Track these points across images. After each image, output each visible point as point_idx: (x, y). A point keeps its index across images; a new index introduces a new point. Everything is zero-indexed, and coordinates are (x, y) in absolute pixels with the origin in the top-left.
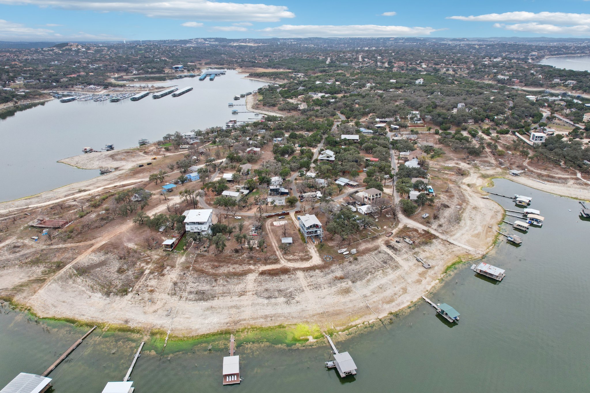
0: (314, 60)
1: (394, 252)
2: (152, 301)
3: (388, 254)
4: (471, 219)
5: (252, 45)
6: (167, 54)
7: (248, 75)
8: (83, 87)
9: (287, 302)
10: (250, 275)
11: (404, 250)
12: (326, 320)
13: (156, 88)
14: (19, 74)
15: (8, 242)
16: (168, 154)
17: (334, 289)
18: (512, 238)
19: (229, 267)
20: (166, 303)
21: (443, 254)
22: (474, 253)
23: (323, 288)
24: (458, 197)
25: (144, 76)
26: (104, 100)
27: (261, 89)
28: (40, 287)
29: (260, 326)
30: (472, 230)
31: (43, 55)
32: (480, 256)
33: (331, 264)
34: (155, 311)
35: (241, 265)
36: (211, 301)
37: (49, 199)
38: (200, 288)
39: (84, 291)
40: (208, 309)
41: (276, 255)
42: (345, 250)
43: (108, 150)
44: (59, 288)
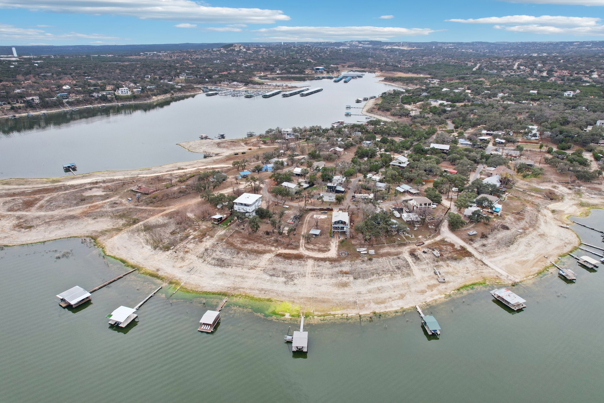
0: (461, 66)
1: (415, 261)
2: (183, 259)
3: (407, 261)
4: (529, 245)
5: (405, 48)
6: (315, 56)
7: (383, 79)
8: (228, 83)
9: (285, 283)
10: (267, 254)
11: (427, 260)
12: (311, 304)
13: (289, 88)
14: (184, 71)
15: (112, 199)
16: (263, 146)
17: (334, 280)
18: (563, 272)
19: (254, 245)
20: (192, 263)
21: (468, 273)
22: (505, 278)
23: (323, 278)
24: (528, 221)
25: (286, 75)
26: (240, 96)
27: (385, 93)
28: (117, 234)
29: (252, 296)
30: (521, 256)
31: (211, 54)
32: (510, 282)
33: (344, 259)
34: (181, 267)
35: (265, 245)
36: (225, 268)
37: (155, 172)
38: (223, 257)
39: (141, 242)
40: (220, 274)
41: (299, 243)
42: (364, 249)
43: (219, 139)
44: (127, 237)
